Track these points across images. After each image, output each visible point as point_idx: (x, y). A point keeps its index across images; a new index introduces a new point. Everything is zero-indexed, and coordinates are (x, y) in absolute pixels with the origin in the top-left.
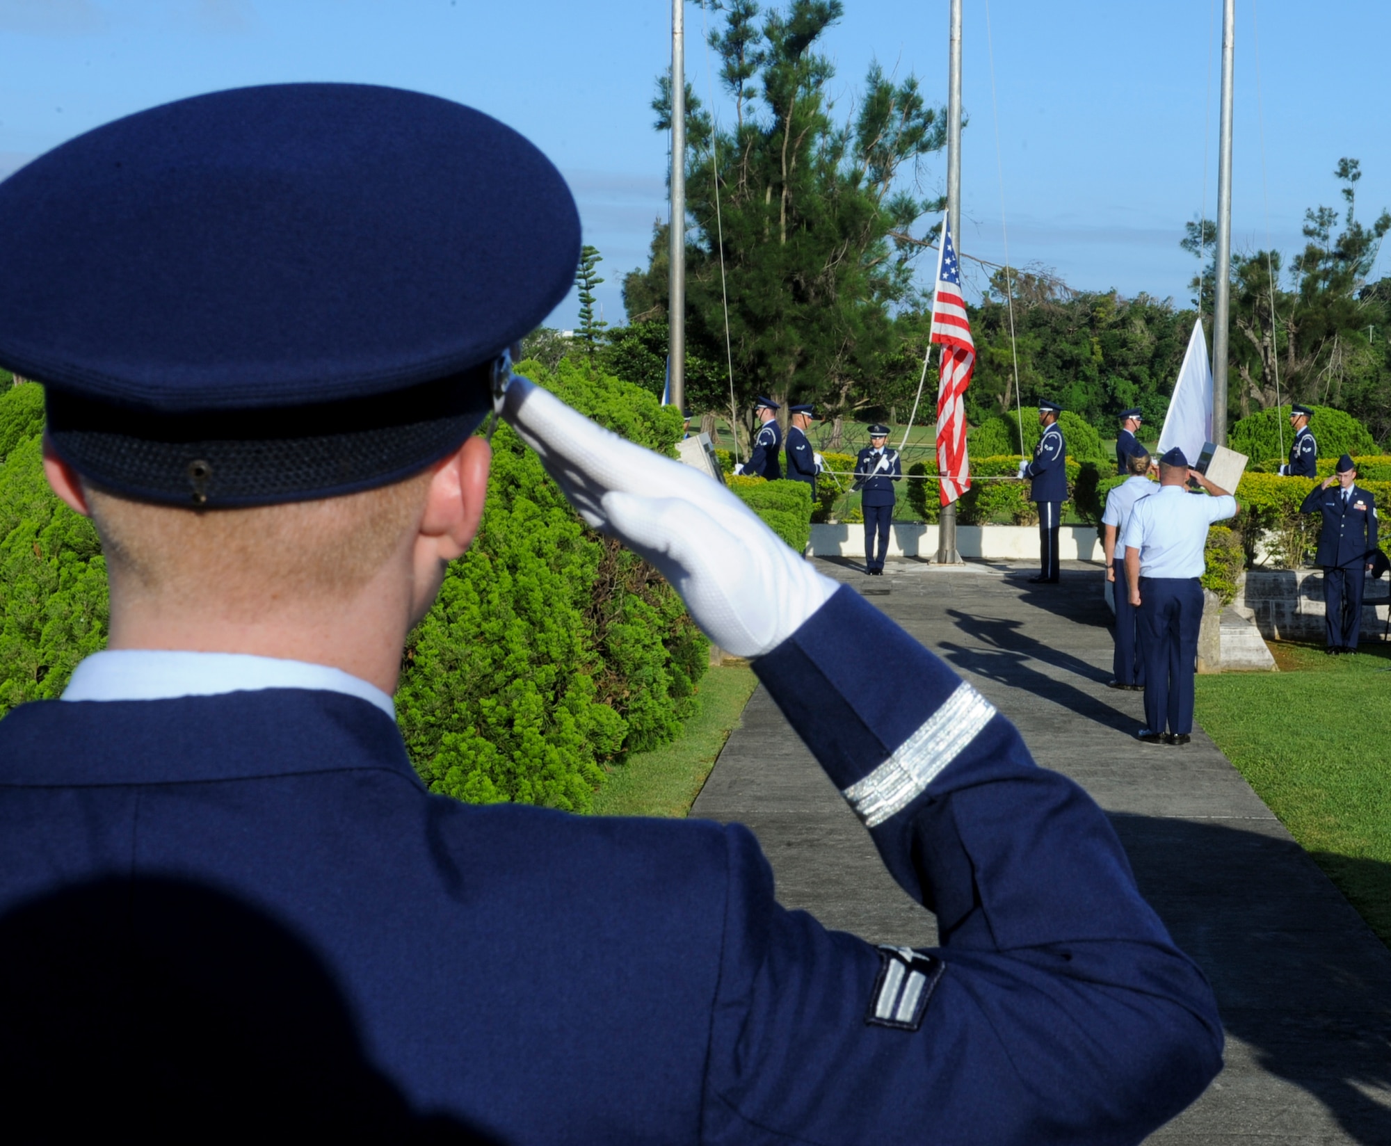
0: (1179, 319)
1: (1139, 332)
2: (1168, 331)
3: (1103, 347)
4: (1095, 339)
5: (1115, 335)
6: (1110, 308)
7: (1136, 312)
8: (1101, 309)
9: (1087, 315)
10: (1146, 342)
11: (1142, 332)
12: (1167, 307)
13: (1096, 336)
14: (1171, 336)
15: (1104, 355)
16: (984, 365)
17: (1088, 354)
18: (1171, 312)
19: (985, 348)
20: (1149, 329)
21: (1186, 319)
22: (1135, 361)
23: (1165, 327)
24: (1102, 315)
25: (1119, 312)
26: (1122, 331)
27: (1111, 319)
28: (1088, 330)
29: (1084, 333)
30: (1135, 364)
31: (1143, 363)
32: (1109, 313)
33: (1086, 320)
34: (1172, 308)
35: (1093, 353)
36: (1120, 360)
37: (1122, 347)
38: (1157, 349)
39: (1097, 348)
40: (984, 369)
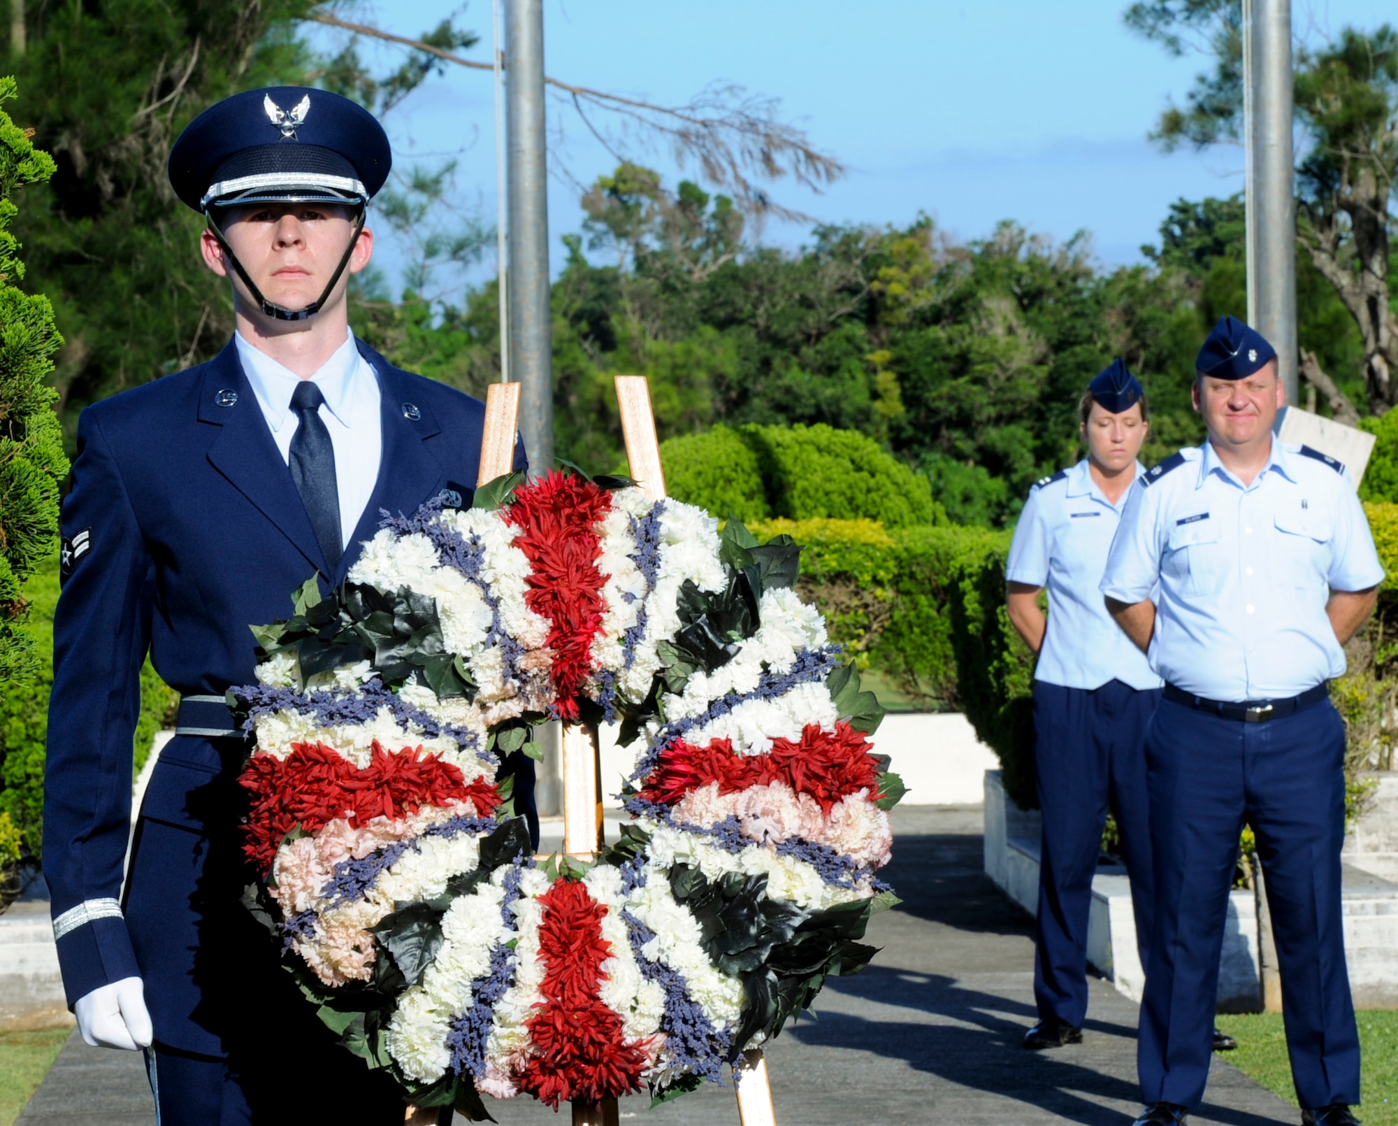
0: (1113, 293)
1: (999, 331)
2: (1082, 327)
3: (901, 378)
4: (880, 356)
5: (935, 344)
6: (916, 268)
7: (991, 276)
8: (893, 272)
9: (853, 290)
10: (1021, 358)
11: (1010, 331)
12: (1076, 261)
13: (882, 346)
14: (1090, 340)
15: (910, 400)
16: (580, 420)
17: (862, 399)
18: (1087, 274)
19: (581, 373)
20: (1030, 322)
21: (1131, 291)
22: (992, 411)
23: (1076, 315)
24: (895, 289)
25: (943, 277)
26: (954, 330)
27: (925, 299)
28: (859, 330)
29: (849, 340)
30: (998, 421)
31: (1012, 418)
32: (915, 284)
33: (851, 305)
34: (1089, 263)
35: (875, 395)
36: (952, 409)
37: (956, 374)
38: (1052, 379)
39: (886, 379)
40: (581, 431)
